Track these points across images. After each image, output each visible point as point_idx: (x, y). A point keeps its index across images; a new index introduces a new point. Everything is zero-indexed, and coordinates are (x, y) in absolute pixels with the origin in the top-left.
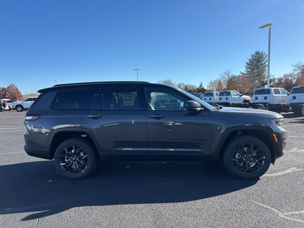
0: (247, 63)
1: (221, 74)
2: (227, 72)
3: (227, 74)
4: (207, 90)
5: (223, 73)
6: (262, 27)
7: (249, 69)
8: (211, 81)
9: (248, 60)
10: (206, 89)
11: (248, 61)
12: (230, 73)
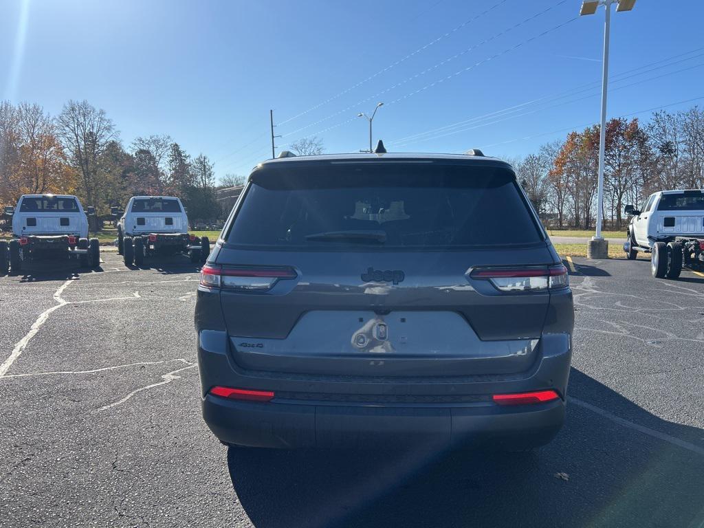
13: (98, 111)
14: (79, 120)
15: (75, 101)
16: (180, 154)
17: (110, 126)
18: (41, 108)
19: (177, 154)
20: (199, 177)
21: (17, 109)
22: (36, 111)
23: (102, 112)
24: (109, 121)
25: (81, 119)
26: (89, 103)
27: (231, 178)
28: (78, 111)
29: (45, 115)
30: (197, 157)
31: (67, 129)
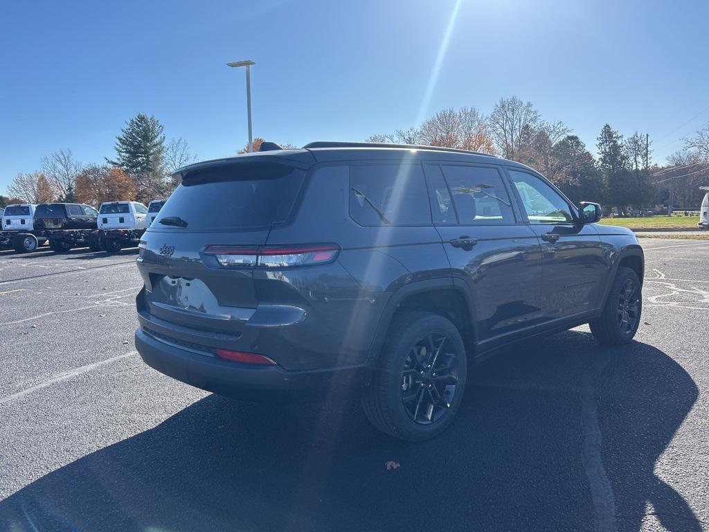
0: (120, 139)
1: (46, 159)
2: (61, 156)
3: (63, 161)
4: (7, 198)
5: (50, 157)
6: (232, 65)
7: (126, 152)
8: (20, 175)
9: (123, 131)
10: (7, 196)
11: (121, 135)
12: (70, 159)
13: (525, 103)
14: (508, 115)
15: (505, 99)
16: (610, 136)
17: (536, 117)
18: (477, 111)
19: (608, 135)
20: (632, 158)
21: (458, 114)
22: (473, 113)
23: (529, 105)
24: (535, 112)
25: (509, 114)
26: (518, 98)
27: (682, 155)
28: (507, 108)
29: (480, 117)
30: (632, 136)
31: (497, 125)
